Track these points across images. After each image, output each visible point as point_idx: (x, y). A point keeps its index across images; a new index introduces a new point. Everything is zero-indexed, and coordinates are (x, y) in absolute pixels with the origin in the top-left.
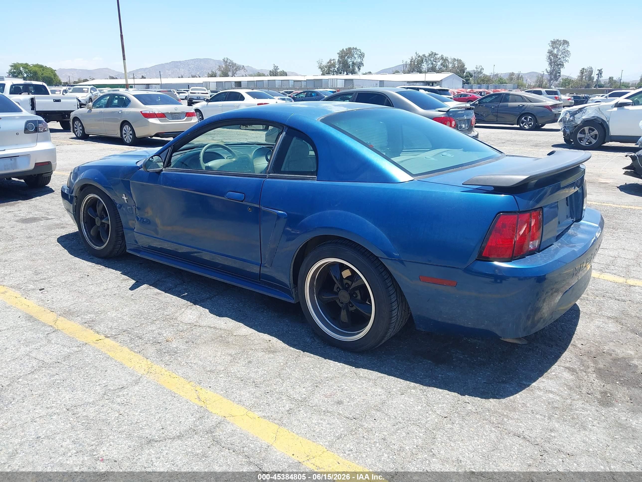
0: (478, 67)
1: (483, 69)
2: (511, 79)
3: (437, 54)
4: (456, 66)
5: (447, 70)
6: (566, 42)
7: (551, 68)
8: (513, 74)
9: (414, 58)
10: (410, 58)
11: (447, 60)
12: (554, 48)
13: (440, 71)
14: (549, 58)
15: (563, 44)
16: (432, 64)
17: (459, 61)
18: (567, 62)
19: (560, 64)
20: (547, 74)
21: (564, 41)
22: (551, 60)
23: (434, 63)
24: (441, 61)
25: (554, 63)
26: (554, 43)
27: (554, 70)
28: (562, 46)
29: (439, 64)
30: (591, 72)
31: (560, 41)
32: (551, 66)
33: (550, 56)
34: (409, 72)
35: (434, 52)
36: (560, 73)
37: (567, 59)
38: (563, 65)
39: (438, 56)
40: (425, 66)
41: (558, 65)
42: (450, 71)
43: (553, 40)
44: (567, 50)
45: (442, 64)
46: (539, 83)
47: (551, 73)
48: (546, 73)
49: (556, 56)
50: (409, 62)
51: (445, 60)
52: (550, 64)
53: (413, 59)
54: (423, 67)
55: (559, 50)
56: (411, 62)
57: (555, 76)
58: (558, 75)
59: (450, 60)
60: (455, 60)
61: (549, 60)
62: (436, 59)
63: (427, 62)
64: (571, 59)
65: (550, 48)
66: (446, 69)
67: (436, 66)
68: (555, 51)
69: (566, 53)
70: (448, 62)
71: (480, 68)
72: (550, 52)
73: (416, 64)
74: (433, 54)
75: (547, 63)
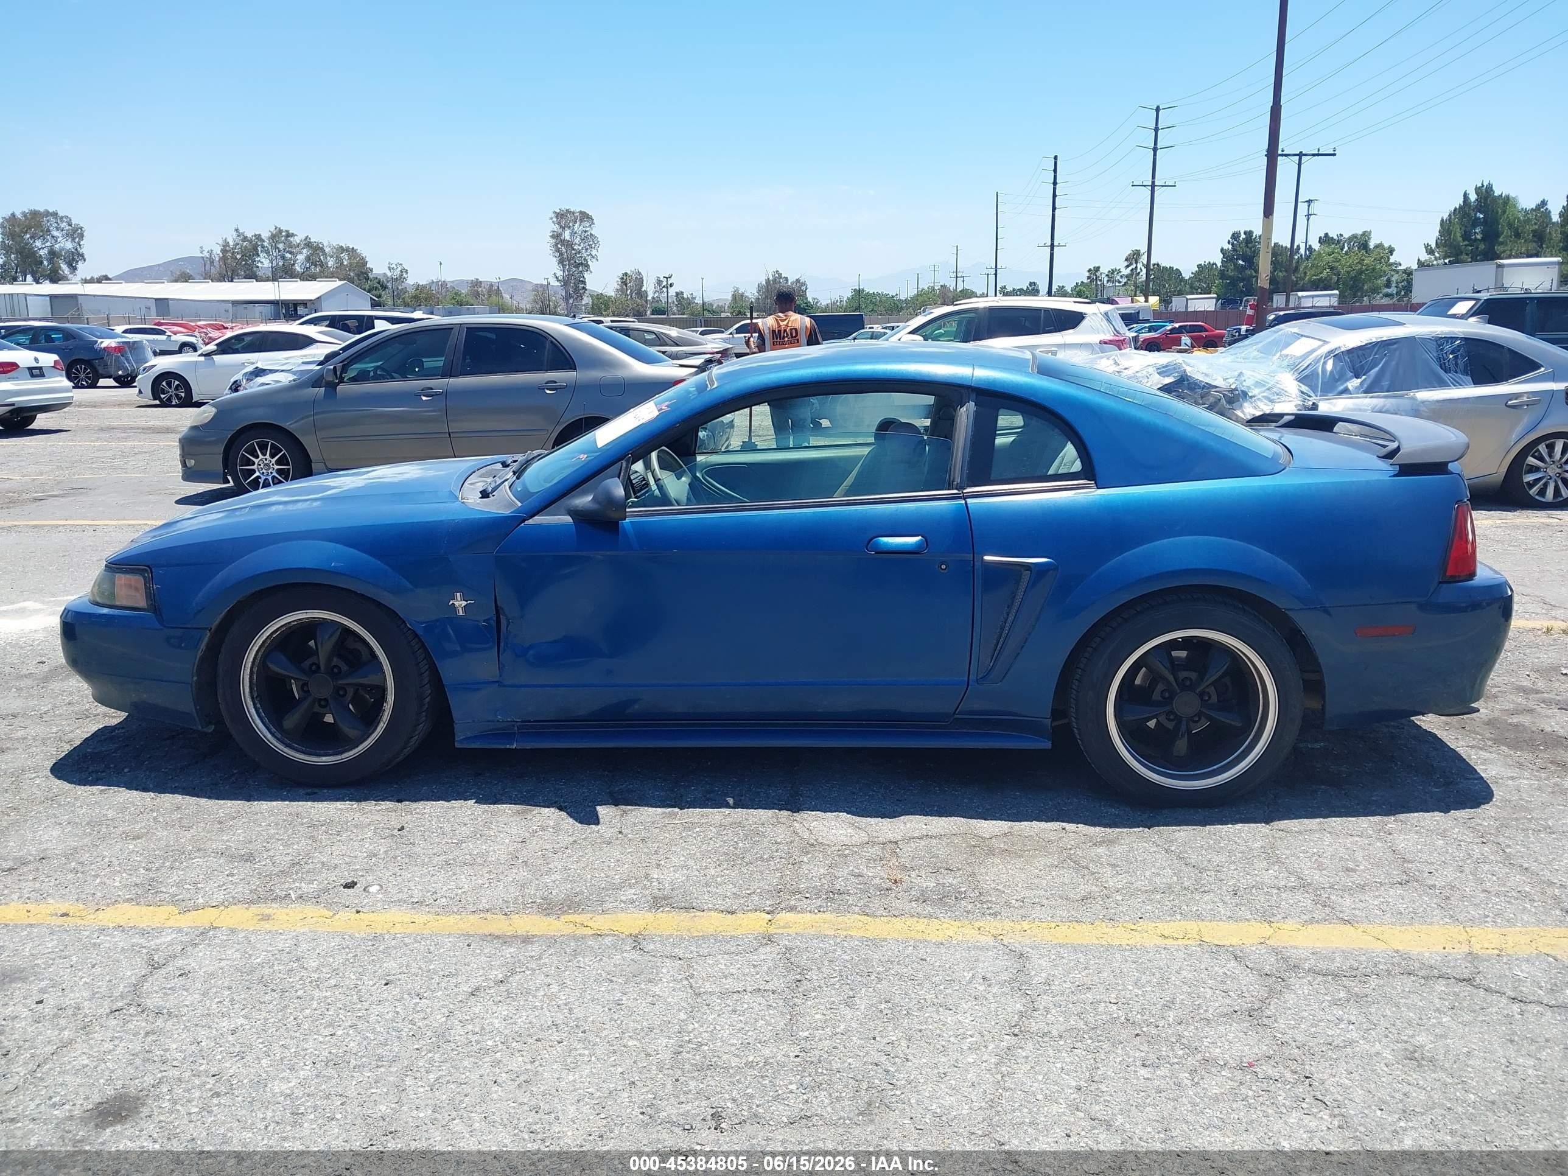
0: (394, 266)
1: (407, 271)
2: (477, 295)
3: (293, 235)
4: (345, 263)
5: (325, 274)
6: (585, 217)
7: (564, 272)
8: (477, 283)
9: (231, 243)
10: (221, 242)
11: (322, 250)
12: (563, 228)
13: (307, 276)
14: (558, 250)
15: (582, 221)
16: (283, 258)
17: (352, 252)
18: (594, 260)
19: (582, 264)
20: (558, 284)
21: (581, 212)
22: (561, 254)
23: (288, 256)
24: (305, 251)
25: (569, 261)
26: (563, 217)
27: (570, 275)
28: (578, 223)
29: (301, 258)
30: (640, 282)
31: (574, 213)
32: (564, 266)
33: (556, 245)
34: (222, 278)
35: (284, 228)
36: (584, 282)
37: (594, 252)
38: (588, 266)
39: (297, 240)
40: (264, 262)
41: (577, 266)
42: (332, 276)
43: (558, 211)
44: (591, 235)
45: (308, 259)
46: (540, 303)
47: (565, 283)
48: (554, 283)
49: (570, 245)
50: (217, 250)
51: (315, 250)
52: (561, 262)
53: (226, 244)
54: (259, 265)
55: (573, 234)
56: (224, 251)
57: (576, 290)
58: (581, 286)
59: (327, 250)
60: (342, 249)
61: (557, 254)
62: (291, 245)
63: (268, 252)
64: (601, 252)
65: (556, 228)
66: (321, 272)
67: (294, 264)
68: (567, 235)
69: (590, 240)
70: (324, 253)
71: (399, 269)
72: (556, 236)
73: (239, 257)
74: (280, 236)
75: (554, 261)
